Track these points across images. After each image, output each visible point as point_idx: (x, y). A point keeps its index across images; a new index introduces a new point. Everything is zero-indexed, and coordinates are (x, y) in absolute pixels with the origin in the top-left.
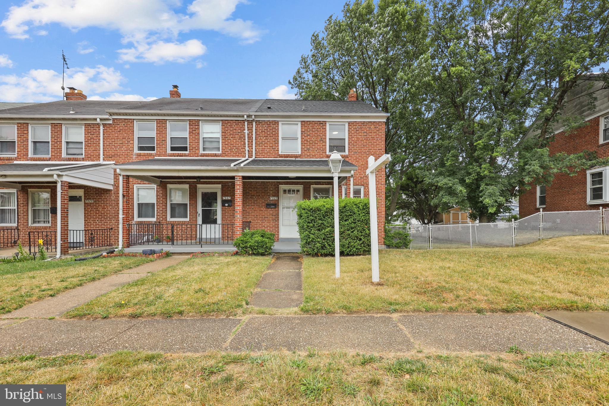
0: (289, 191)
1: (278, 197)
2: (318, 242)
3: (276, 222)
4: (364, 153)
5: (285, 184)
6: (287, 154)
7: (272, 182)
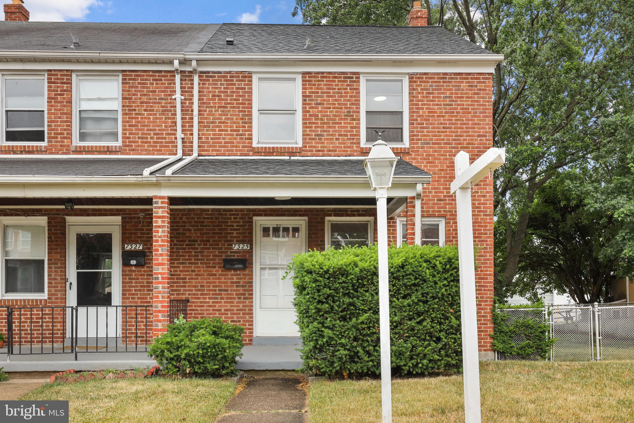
0: (276, 230)
1: (251, 245)
2: (343, 345)
3: (247, 301)
4: (446, 144)
5: (266, 215)
6: (271, 146)
7: (236, 210)
